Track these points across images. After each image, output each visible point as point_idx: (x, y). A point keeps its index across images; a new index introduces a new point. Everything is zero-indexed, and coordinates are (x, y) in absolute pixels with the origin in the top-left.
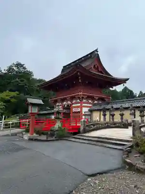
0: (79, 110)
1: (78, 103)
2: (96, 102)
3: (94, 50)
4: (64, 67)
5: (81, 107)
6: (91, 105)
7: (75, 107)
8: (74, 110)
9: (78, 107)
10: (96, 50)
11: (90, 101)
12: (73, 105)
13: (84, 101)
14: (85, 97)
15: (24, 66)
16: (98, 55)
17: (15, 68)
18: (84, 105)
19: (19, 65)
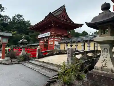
0: (53, 43)
1: (52, 39)
2: (63, 38)
3: (63, 5)
4: (45, 17)
6: (60, 40)
8: (50, 43)
10: (64, 6)
11: (59, 38)
12: (50, 40)
13: (56, 37)
14: (56, 35)
15: (22, 16)
16: (65, 8)
17: (17, 18)
18: (55, 40)
19: (19, 16)
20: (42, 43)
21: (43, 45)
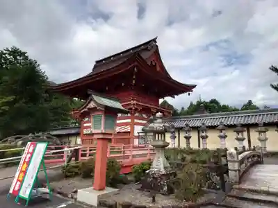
0: (128, 129)
1: (128, 118)
4: (97, 62)
5: (133, 125)
7: (121, 125)
8: (118, 129)
9: (126, 124)
10: (154, 40)
11: (144, 116)
12: (118, 122)
13: (137, 114)
14: (140, 108)
15: (26, 55)
18: (136, 121)
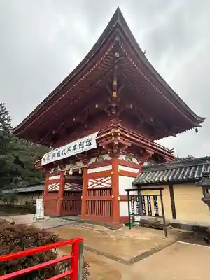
0: (108, 183)
1: (107, 163)
6: (136, 171)
7: (94, 176)
8: (91, 184)
9: (104, 174)
11: (135, 160)
12: (90, 171)
13: (122, 157)
20: (54, 182)
21: (57, 192)
